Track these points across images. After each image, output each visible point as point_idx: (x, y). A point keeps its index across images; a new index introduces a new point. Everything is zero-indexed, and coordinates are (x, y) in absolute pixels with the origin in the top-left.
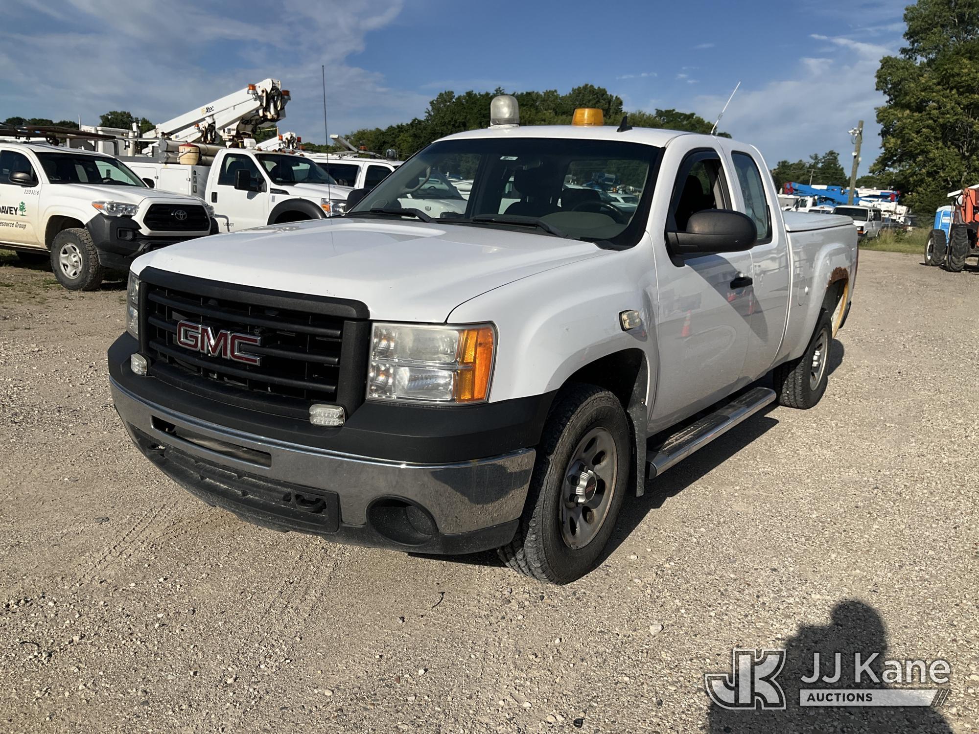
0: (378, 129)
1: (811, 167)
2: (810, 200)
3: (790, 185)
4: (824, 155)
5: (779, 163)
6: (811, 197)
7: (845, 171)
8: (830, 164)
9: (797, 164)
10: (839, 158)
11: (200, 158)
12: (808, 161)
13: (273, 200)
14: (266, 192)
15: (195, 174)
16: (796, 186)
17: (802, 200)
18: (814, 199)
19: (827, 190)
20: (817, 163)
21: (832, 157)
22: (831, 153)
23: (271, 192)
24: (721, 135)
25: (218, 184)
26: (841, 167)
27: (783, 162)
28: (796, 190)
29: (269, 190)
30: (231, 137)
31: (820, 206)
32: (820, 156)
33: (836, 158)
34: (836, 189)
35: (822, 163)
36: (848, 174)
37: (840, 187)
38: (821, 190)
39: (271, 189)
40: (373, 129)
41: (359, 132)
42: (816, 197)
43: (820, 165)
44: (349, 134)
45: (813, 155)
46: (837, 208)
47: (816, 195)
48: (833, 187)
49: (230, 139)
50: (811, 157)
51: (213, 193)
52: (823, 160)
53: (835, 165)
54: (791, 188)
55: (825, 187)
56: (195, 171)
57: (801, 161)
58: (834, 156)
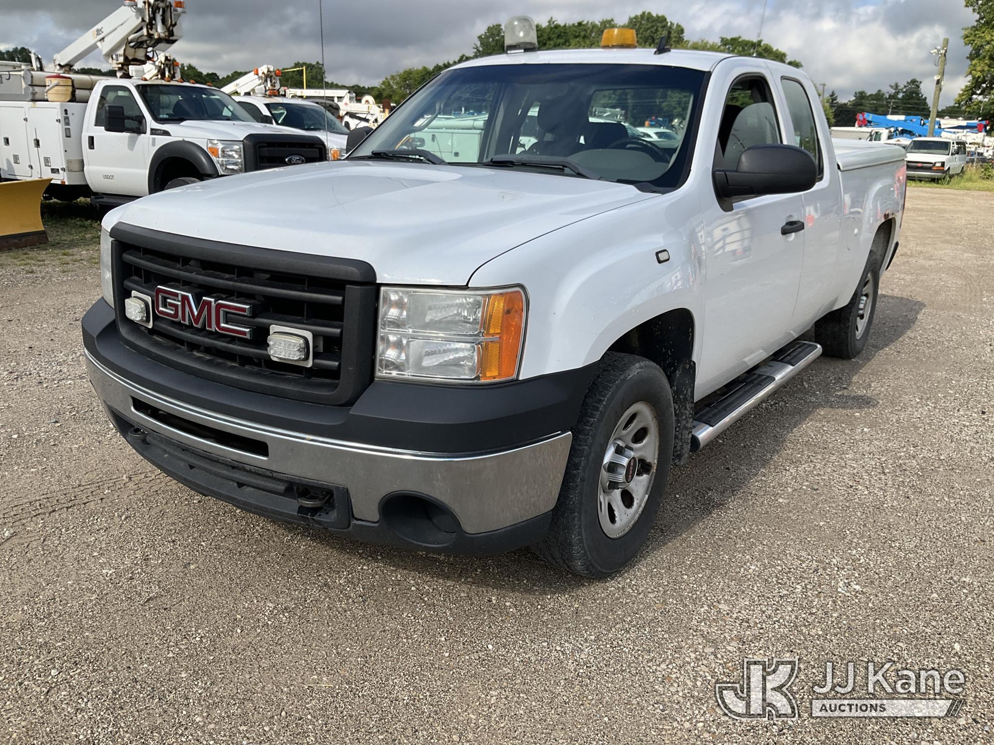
0: (425, 68)
1: (891, 97)
2: (885, 133)
3: (863, 115)
4: (906, 84)
5: (856, 93)
6: (887, 129)
7: (928, 101)
8: (912, 93)
9: (876, 95)
10: (922, 86)
11: (73, 93)
12: (888, 91)
13: (154, 144)
14: (145, 133)
15: (66, 114)
16: (870, 117)
17: (877, 133)
18: (890, 132)
19: (905, 121)
20: (898, 93)
21: (915, 83)
22: (913, 81)
23: (152, 134)
24: (790, 63)
25: (95, 125)
26: (924, 97)
27: (859, 93)
28: (870, 122)
29: (148, 131)
30: (120, 66)
31: (896, 139)
32: (901, 86)
33: (918, 87)
34: (915, 119)
35: (904, 92)
36: (930, 102)
37: (920, 117)
38: (899, 121)
39: (152, 130)
40: (420, 68)
41: (405, 72)
42: (892, 130)
43: (900, 96)
44: (395, 74)
45: (893, 84)
46: (914, 141)
47: (892, 127)
48: (911, 117)
49: (119, 68)
50: (891, 87)
51: (89, 137)
52: (904, 90)
53: (918, 94)
54: (864, 119)
55: (902, 118)
56: (66, 111)
57: (880, 91)
58: (916, 85)
